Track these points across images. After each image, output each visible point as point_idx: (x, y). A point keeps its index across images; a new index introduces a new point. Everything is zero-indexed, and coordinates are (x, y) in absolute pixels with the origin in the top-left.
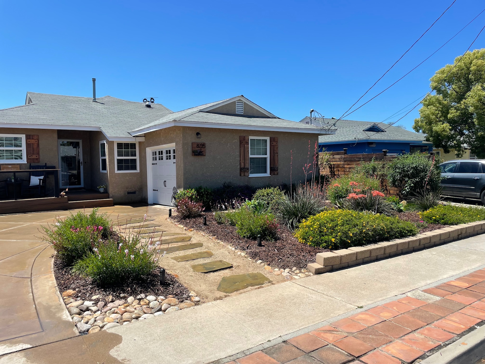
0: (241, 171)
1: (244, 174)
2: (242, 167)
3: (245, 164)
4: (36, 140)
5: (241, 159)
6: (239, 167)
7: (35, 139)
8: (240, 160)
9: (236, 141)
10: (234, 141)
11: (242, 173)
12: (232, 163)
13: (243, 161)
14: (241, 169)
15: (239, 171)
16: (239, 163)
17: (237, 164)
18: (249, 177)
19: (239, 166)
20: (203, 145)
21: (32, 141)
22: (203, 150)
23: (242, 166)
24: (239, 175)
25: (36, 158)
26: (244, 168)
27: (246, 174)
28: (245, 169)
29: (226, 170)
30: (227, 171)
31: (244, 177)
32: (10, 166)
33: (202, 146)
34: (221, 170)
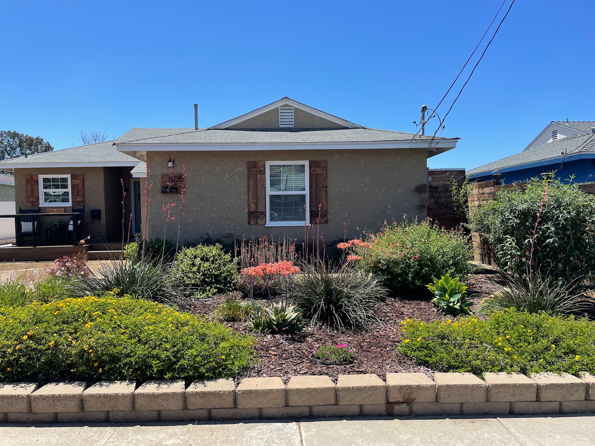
0: (250, 217)
1: (256, 221)
2: (252, 210)
3: (257, 206)
4: (81, 180)
5: (251, 198)
6: (246, 210)
7: (80, 178)
8: (249, 200)
9: (241, 169)
10: (237, 170)
11: (252, 219)
12: (234, 204)
13: (253, 201)
14: (250, 213)
15: (246, 217)
16: (246, 204)
17: (243, 206)
18: (266, 226)
19: (247, 208)
20: (180, 178)
21: (77, 182)
22: (179, 184)
23: (253, 208)
24: (247, 223)
25: (80, 200)
26: (256, 212)
27: (260, 222)
28: (257, 214)
29: (222, 215)
30: (225, 217)
31: (256, 226)
32: (55, 210)
33: (178, 179)
34: (213, 215)
